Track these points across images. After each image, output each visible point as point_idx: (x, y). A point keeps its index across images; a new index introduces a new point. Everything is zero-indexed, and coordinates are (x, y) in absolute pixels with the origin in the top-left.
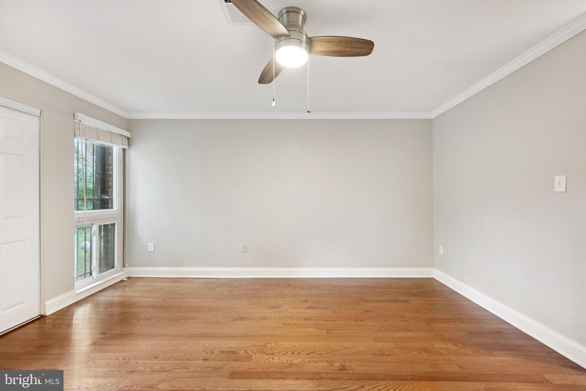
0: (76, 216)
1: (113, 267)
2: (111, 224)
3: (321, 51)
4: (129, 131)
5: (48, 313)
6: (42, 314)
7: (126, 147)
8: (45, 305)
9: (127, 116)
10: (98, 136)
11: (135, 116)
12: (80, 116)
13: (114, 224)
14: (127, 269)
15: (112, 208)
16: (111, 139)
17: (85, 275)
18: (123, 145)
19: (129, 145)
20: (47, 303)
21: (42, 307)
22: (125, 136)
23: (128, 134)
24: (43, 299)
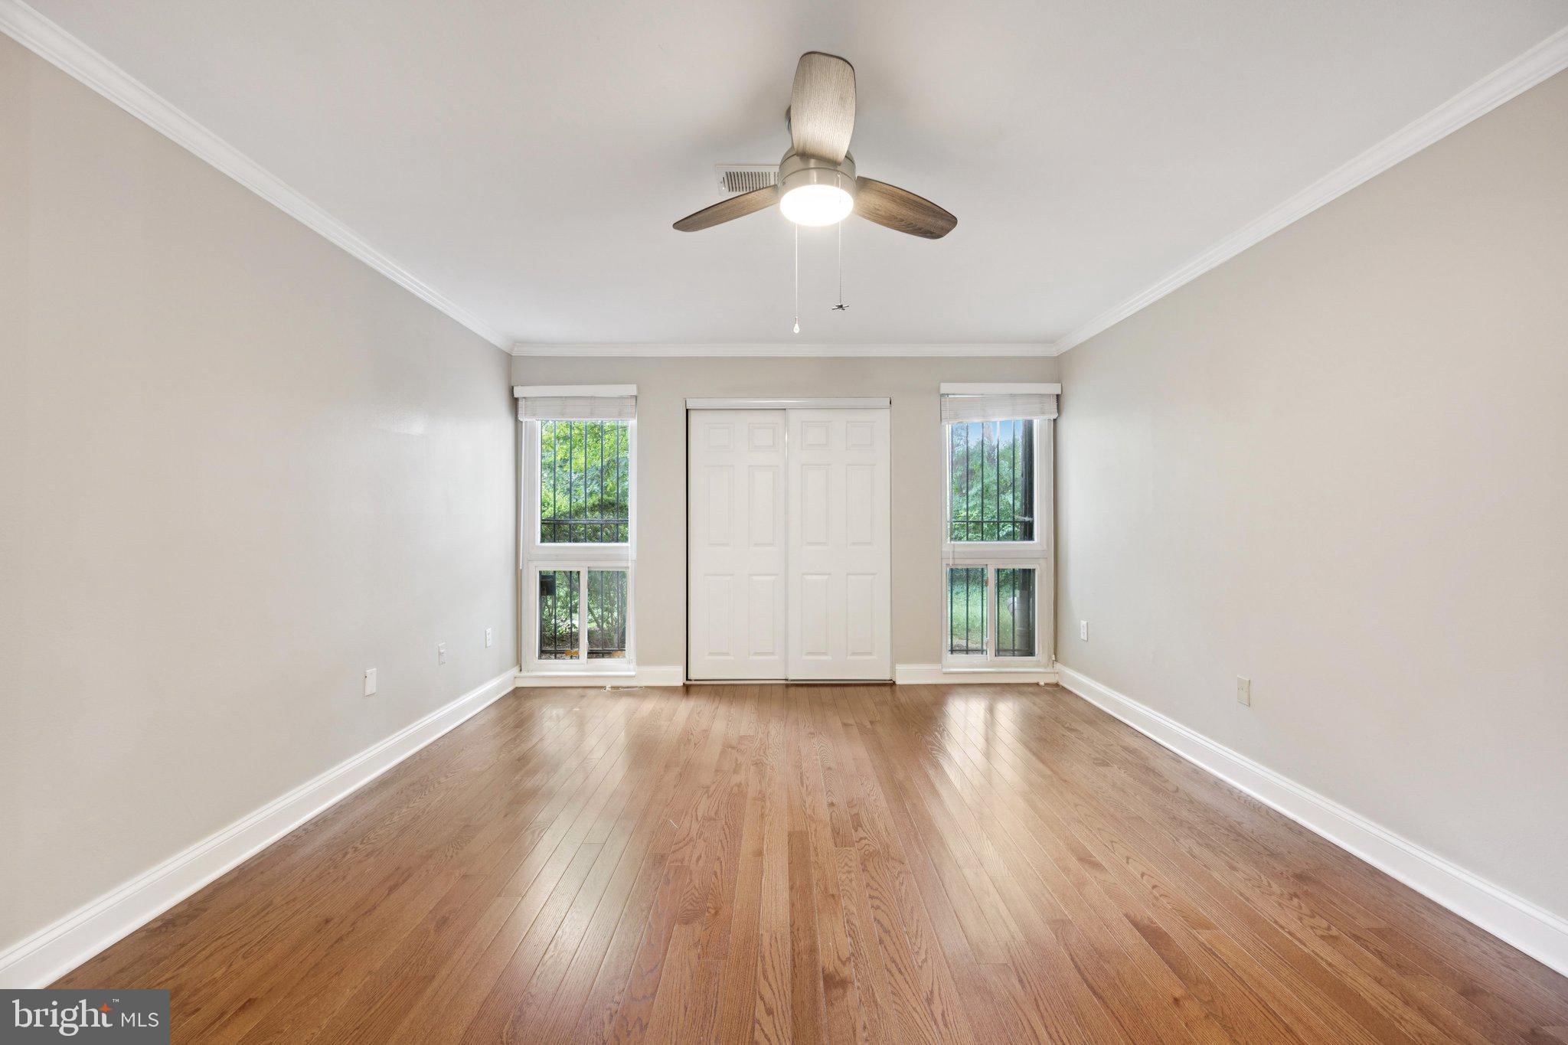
1: (1034, 654)
2: (1025, 570)
4: (1058, 380)
5: (901, 680)
6: (893, 680)
7: (1057, 416)
8: (896, 669)
9: (1053, 351)
12: (948, 388)
13: (1033, 570)
14: (1058, 666)
15: (1032, 538)
18: (1043, 413)
19: (1060, 411)
20: (899, 667)
21: (893, 670)
22: (1049, 395)
23: (1055, 389)
24: (895, 660)
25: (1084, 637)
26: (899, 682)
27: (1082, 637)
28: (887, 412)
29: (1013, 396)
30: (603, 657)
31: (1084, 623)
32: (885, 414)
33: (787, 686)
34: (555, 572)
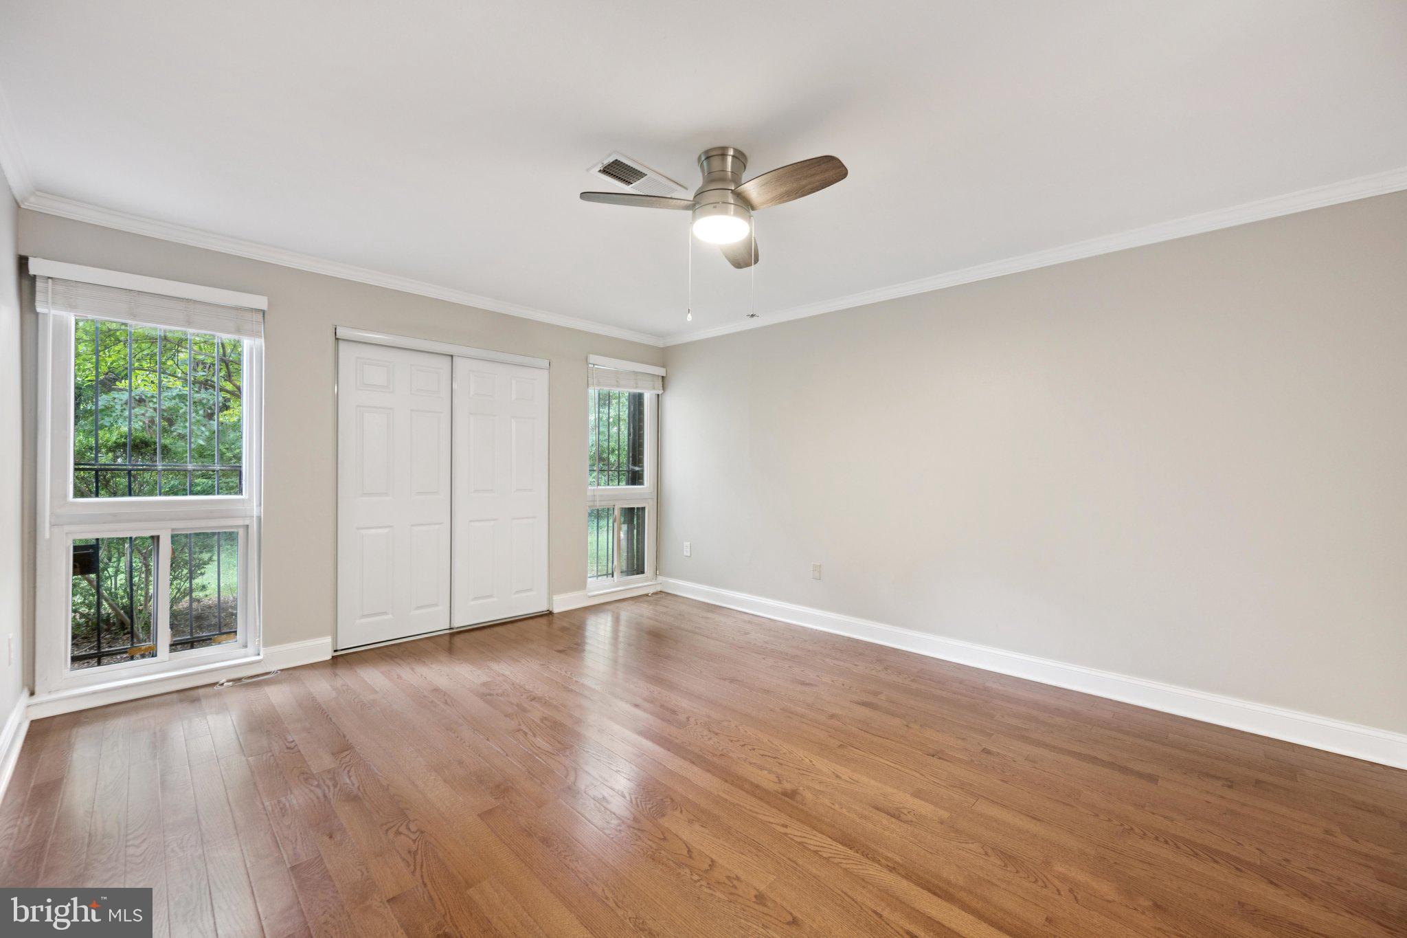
0: (589, 493)
1: (643, 572)
2: (638, 508)
3: (768, 201)
4: (664, 366)
5: (557, 610)
6: (551, 610)
7: (660, 392)
8: (553, 600)
9: (661, 344)
10: (617, 381)
11: (671, 342)
12: (593, 358)
13: (643, 509)
14: (660, 579)
15: (642, 484)
16: (637, 384)
17: (607, 575)
18: (654, 389)
19: (664, 388)
20: (556, 598)
21: (550, 600)
22: (658, 376)
23: (661, 371)
24: (552, 592)
25: (687, 553)
26: (556, 610)
27: (685, 554)
28: (546, 373)
29: (635, 373)
30: (192, 647)
31: (687, 544)
32: (544, 375)
33: (452, 635)
34: (97, 540)
